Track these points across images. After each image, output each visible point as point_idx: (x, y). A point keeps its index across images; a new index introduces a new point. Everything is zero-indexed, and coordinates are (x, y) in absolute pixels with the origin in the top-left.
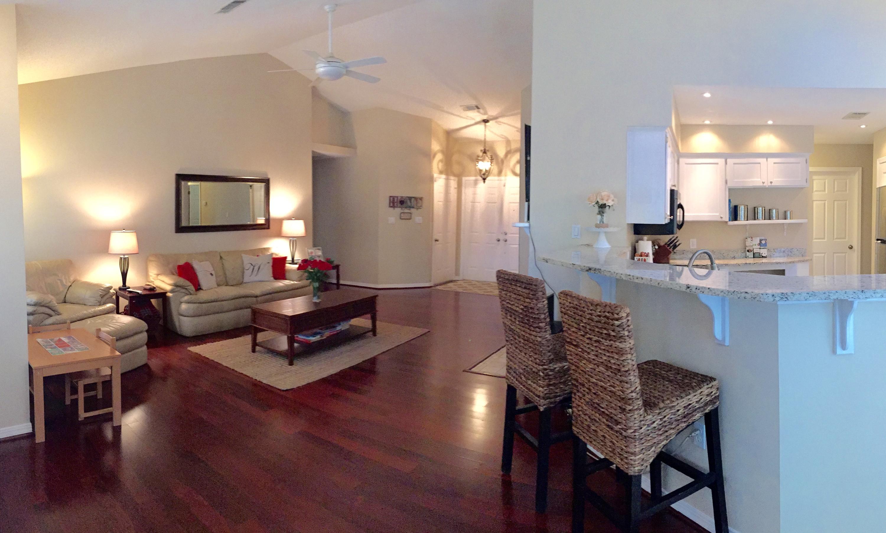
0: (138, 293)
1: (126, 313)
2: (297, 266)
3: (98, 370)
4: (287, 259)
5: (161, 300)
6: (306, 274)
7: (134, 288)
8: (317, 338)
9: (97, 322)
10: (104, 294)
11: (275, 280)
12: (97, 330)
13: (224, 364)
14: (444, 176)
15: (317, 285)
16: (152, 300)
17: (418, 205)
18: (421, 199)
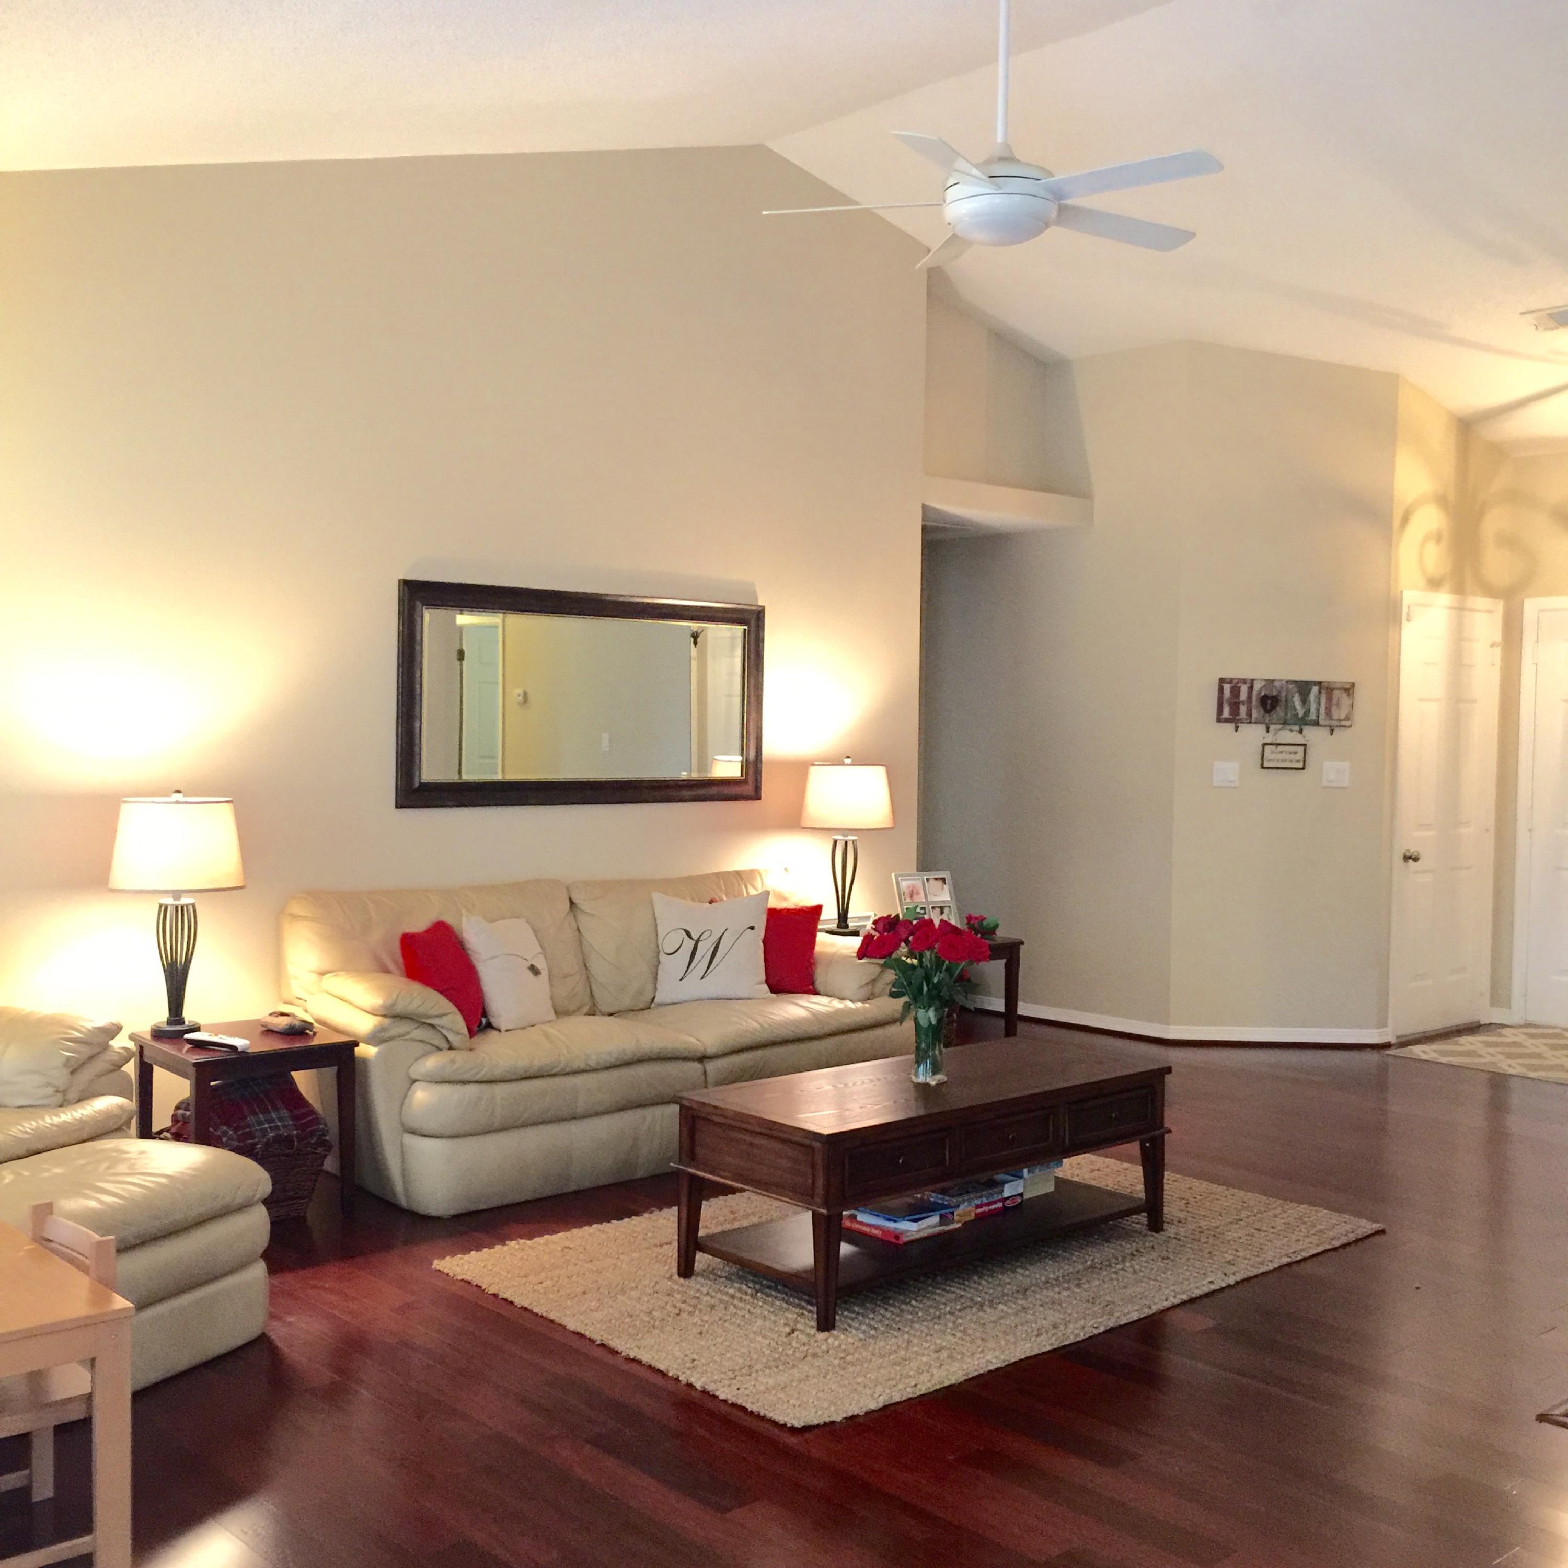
0: (233, 1048)
1: (179, 1135)
2: (856, 942)
3: (36, 1379)
4: (823, 917)
5: (330, 1072)
6: (890, 976)
7: (216, 1028)
8: (929, 1225)
9: (46, 1175)
10: (84, 1057)
11: (774, 995)
12: (36, 1208)
13: (572, 1325)
14: (1444, 598)
15: (929, 1016)
16: (294, 1074)
17: (1335, 716)
18: (1349, 689)
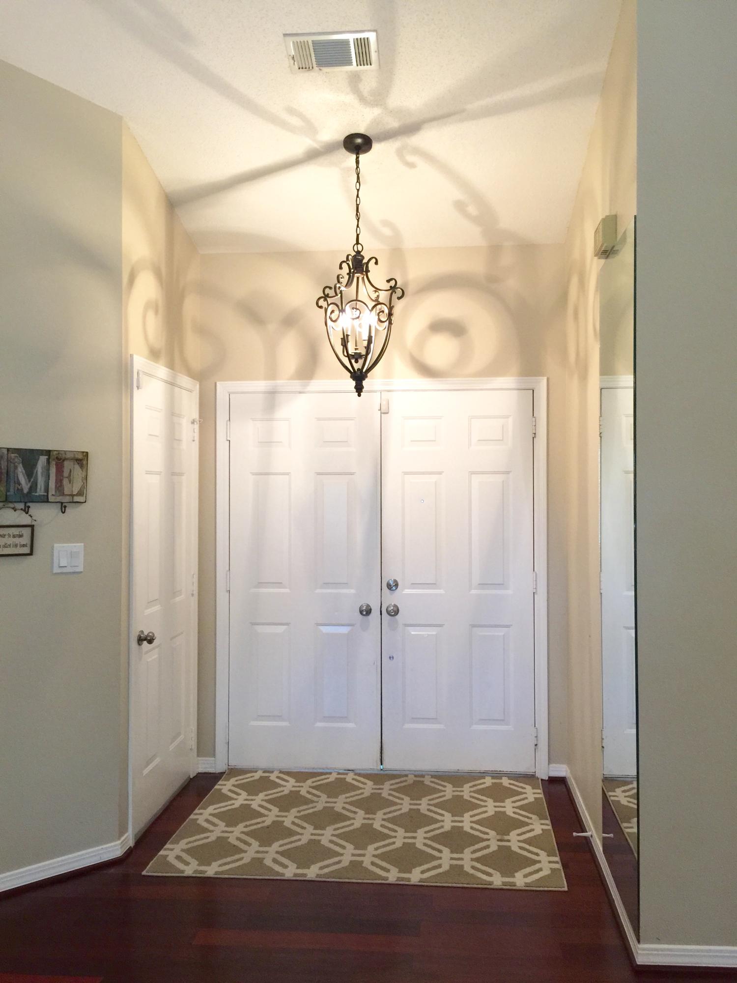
14: (161, 371)
17: (67, 491)
18: (82, 460)
